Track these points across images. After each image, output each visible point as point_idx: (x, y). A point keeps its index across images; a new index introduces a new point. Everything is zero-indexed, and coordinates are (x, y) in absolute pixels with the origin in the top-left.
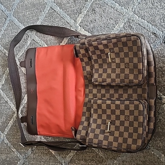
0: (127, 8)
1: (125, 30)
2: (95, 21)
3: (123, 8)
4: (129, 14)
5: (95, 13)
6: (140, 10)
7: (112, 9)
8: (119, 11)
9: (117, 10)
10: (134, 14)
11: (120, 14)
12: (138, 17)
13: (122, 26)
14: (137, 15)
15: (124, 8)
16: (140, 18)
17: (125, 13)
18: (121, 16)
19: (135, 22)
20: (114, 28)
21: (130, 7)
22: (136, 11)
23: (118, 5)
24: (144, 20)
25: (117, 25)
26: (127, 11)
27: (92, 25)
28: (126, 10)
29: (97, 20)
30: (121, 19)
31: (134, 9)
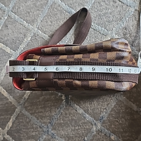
2: (8, 34)
3: (30, 24)
5: (8, 28)
6: (42, 26)
7: (21, 25)
8: (27, 27)
9: (25, 27)
11: (28, 30)
12: (41, 32)
13: (29, 39)
16: (43, 33)
19: (39, 36)
23: (26, 22)
24: (46, 34)
25: (26, 39)
27: (6, 39)
28: (32, 26)
29: (10, 34)
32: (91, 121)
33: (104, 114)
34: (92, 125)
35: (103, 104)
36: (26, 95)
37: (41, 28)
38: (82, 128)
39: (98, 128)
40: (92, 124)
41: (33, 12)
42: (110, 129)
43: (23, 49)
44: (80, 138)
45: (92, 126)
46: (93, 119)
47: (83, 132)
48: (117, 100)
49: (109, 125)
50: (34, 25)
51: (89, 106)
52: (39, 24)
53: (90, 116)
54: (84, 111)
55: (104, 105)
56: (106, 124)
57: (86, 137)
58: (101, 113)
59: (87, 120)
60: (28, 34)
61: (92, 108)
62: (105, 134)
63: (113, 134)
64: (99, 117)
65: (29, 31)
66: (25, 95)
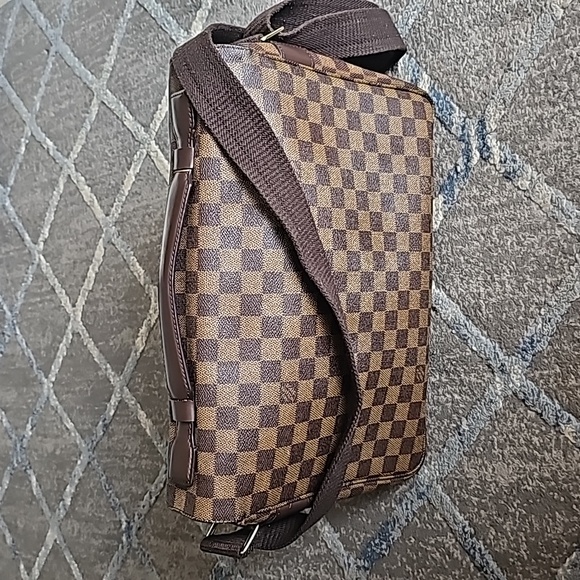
32: (485, 354)
33: (540, 326)
34: (493, 372)
35: (538, 285)
38: (454, 380)
40: (489, 366)
42: (560, 392)
44: (446, 421)
45: (489, 375)
46: (494, 348)
47: (456, 396)
51: (482, 289)
53: (485, 333)
54: (465, 310)
55: (541, 289)
56: (545, 372)
57: (464, 421)
58: (527, 323)
59: (474, 348)
61: (493, 300)
63: (572, 418)
64: (521, 340)
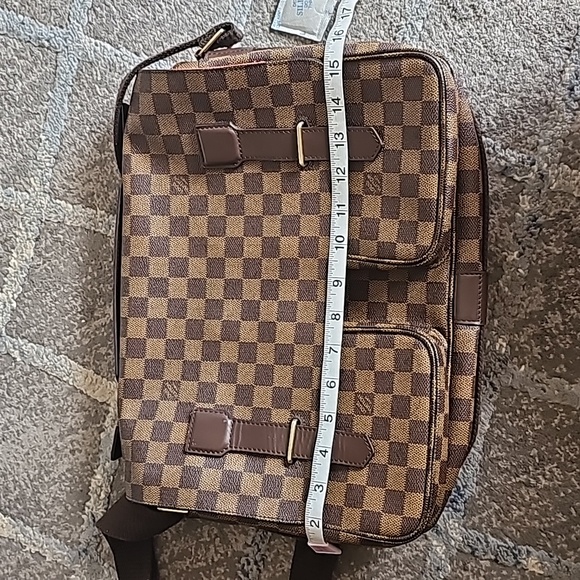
0: (26, 186)
1: (44, 262)
3: (12, 190)
4: (38, 204)
6: (68, 179)
10: (56, 198)
11: (10, 213)
12: (70, 206)
13: (30, 253)
14: (66, 201)
15: (16, 190)
16: (80, 207)
17: (23, 206)
18: (16, 219)
19: (68, 223)
20: (9, 269)
21: (33, 182)
22: (57, 188)
24: (94, 208)
25: (15, 255)
26: (28, 196)
28: (25, 193)
30: (20, 229)
31: (48, 184)
36: (92, 500)
37: (63, 186)
39: (453, 543)
41: (10, 132)
43: (14, 305)
48: (495, 389)
49: (497, 513)
50: (30, 185)
52: (50, 175)
60: (17, 233)
62: (496, 561)
65: (19, 218)
66: (88, 504)
